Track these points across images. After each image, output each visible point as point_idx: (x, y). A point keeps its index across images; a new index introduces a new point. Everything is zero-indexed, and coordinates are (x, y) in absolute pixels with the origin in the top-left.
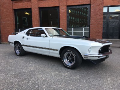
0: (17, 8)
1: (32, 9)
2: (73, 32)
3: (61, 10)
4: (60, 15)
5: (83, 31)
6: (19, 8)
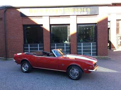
0: (26, 24)
2: (82, 46)
5: (92, 46)
6: (29, 24)
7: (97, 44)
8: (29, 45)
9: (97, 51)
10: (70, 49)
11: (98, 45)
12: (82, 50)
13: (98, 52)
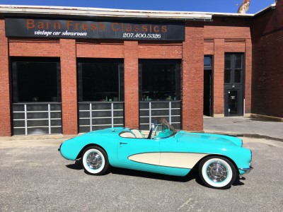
0: (19, 55)
1: (61, 59)
2: (150, 109)
3: (126, 66)
4: (126, 75)
5: (170, 109)
6: (26, 55)
7: (181, 105)
8: (25, 106)
9: (181, 119)
10: (124, 116)
11: (183, 106)
12: (150, 116)
13: (184, 122)
